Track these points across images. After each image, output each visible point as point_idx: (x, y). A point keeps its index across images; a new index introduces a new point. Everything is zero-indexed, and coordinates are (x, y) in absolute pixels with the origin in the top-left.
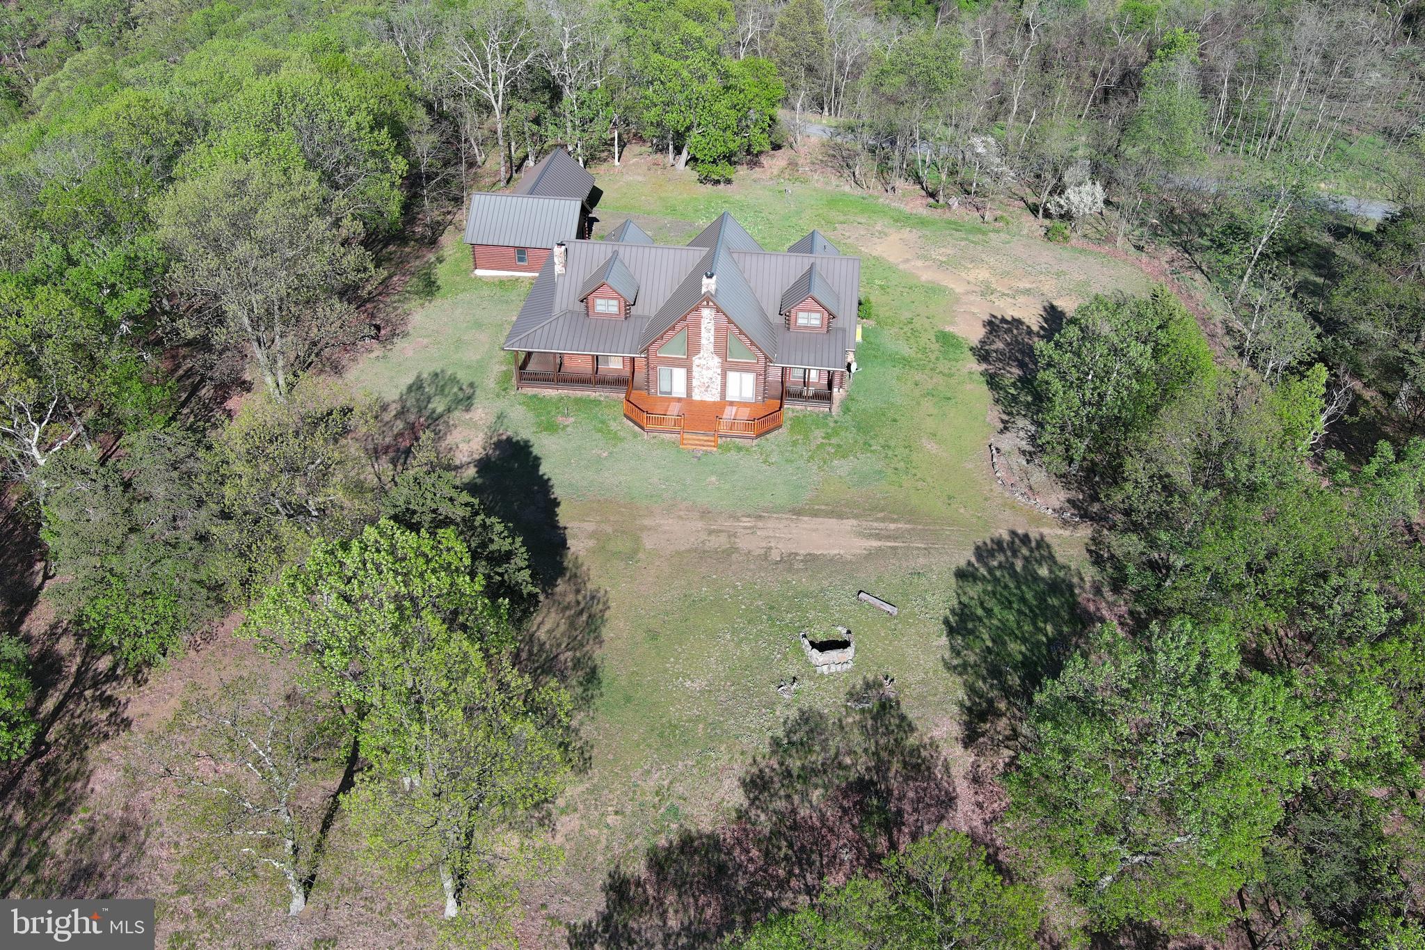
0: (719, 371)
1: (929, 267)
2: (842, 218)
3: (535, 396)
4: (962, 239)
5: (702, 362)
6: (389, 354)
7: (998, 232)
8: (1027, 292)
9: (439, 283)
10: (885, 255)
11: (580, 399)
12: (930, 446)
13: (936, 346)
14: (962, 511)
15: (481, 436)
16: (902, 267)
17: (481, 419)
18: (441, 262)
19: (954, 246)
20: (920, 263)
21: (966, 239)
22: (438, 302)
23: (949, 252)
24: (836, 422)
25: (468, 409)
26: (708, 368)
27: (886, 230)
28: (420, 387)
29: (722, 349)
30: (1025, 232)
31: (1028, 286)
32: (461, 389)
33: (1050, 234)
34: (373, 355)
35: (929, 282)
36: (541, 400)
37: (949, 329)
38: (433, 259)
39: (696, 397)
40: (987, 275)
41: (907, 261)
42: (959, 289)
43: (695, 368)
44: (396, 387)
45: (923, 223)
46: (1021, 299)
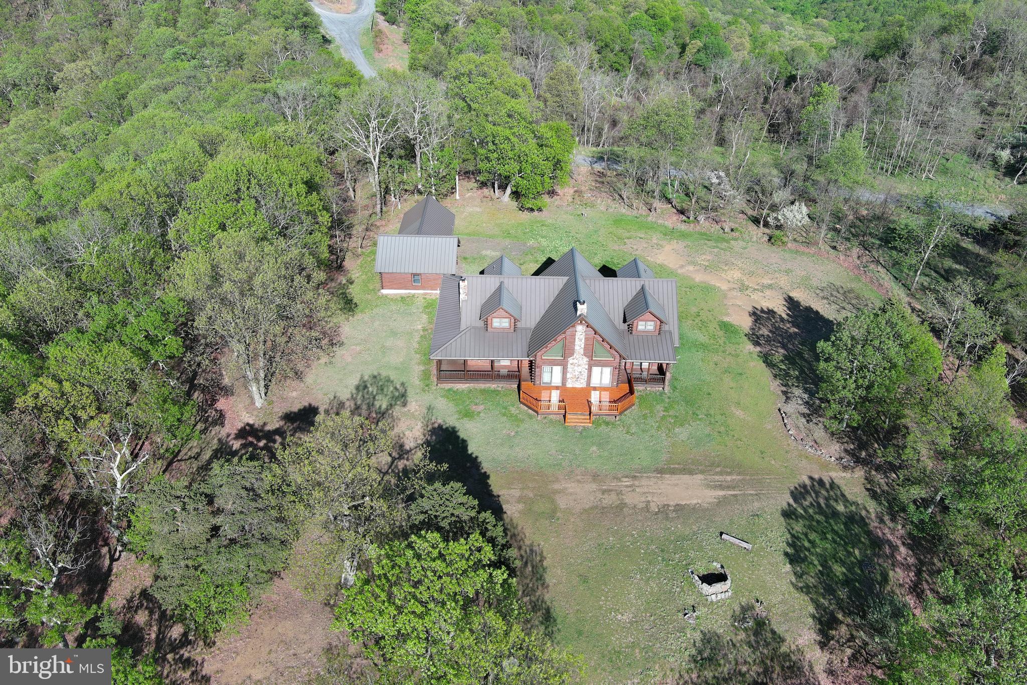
0: (587, 367)
1: (698, 271)
2: (627, 235)
3: (449, 390)
4: (714, 247)
5: (575, 361)
6: (333, 360)
7: (736, 240)
8: (770, 287)
9: (355, 300)
10: (666, 263)
11: (484, 390)
12: (739, 413)
13: (721, 333)
14: (773, 462)
16: (679, 271)
17: (416, 411)
18: (352, 283)
19: (711, 252)
20: (691, 268)
21: (717, 247)
22: (359, 316)
23: (708, 258)
24: (669, 398)
26: (579, 365)
27: (660, 242)
29: (589, 352)
30: (755, 239)
31: (770, 282)
33: (773, 240)
35: (702, 282)
36: (456, 392)
37: (726, 319)
38: (344, 282)
39: (569, 385)
40: (740, 275)
41: (682, 267)
42: (724, 287)
43: (569, 366)
45: (683, 236)
46: (768, 293)
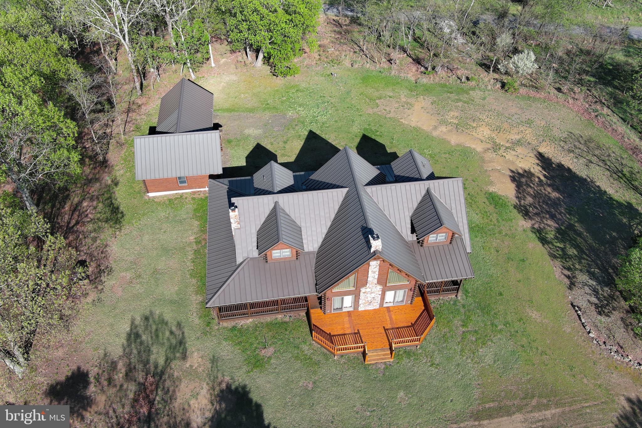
0: (380, 293)
1: (450, 131)
2: (376, 94)
3: (234, 328)
4: (459, 100)
5: (368, 290)
6: (102, 296)
7: (473, 89)
8: (519, 143)
9: (121, 209)
10: (419, 125)
12: (534, 315)
13: (491, 208)
15: (205, 387)
16: (435, 134)
17: (199, 366)
18: (116, 184)
19: (456, 107)
20: (443, 129)
21: (461, 100)
22: (126, 229)
23: (456, 114)
24: (464, 306)
25: (184, 357)
26: (372, 293)
27: (409, 100)
28: (137, 336)
29: (383, 281)
30: (489, 87)
31: (518, 137)
32: (172, 333)
33: (506, 88)
34: (90, 299)
35: (458, 145)
37: (492, 189)
38: (109, 182)
39: (361, 308)
40: (489, 132)
41: (435, 128)
42: (479, 148)
43: (361, 294)
44: (118, 336)
45: (427, 90)
46: (519, 150)
